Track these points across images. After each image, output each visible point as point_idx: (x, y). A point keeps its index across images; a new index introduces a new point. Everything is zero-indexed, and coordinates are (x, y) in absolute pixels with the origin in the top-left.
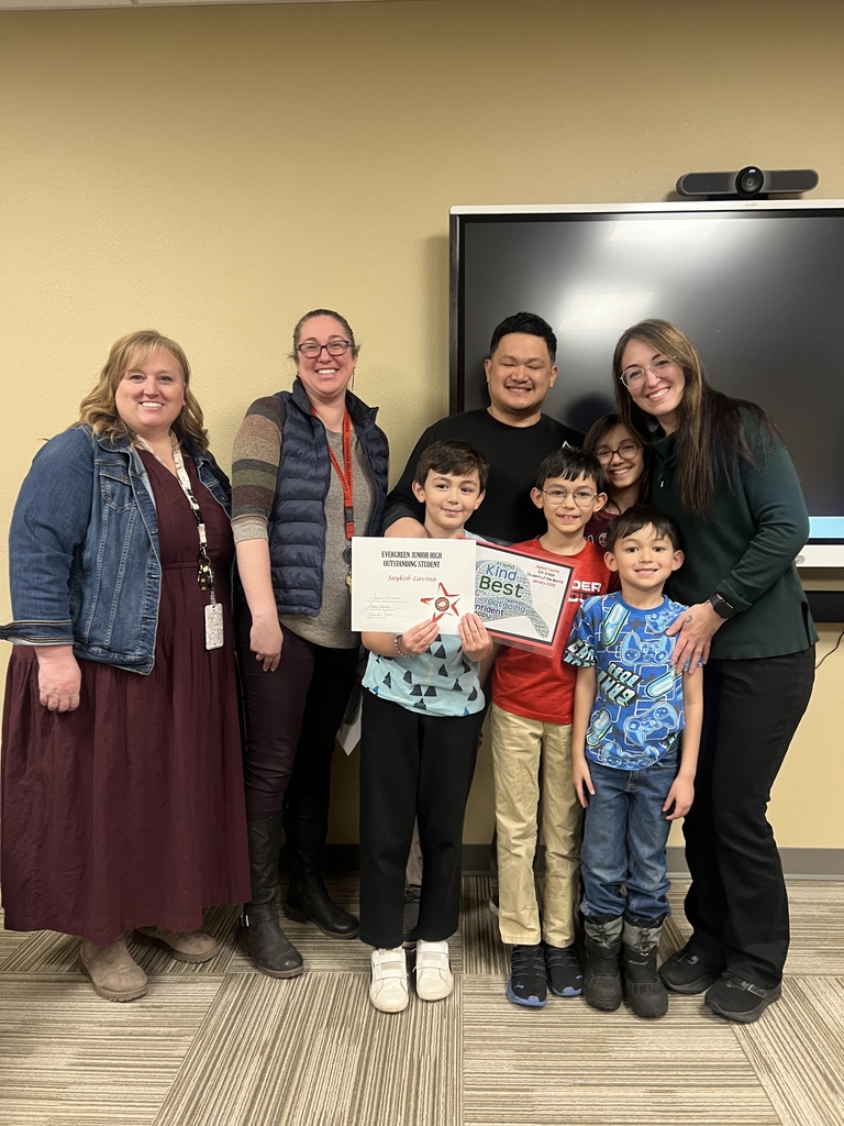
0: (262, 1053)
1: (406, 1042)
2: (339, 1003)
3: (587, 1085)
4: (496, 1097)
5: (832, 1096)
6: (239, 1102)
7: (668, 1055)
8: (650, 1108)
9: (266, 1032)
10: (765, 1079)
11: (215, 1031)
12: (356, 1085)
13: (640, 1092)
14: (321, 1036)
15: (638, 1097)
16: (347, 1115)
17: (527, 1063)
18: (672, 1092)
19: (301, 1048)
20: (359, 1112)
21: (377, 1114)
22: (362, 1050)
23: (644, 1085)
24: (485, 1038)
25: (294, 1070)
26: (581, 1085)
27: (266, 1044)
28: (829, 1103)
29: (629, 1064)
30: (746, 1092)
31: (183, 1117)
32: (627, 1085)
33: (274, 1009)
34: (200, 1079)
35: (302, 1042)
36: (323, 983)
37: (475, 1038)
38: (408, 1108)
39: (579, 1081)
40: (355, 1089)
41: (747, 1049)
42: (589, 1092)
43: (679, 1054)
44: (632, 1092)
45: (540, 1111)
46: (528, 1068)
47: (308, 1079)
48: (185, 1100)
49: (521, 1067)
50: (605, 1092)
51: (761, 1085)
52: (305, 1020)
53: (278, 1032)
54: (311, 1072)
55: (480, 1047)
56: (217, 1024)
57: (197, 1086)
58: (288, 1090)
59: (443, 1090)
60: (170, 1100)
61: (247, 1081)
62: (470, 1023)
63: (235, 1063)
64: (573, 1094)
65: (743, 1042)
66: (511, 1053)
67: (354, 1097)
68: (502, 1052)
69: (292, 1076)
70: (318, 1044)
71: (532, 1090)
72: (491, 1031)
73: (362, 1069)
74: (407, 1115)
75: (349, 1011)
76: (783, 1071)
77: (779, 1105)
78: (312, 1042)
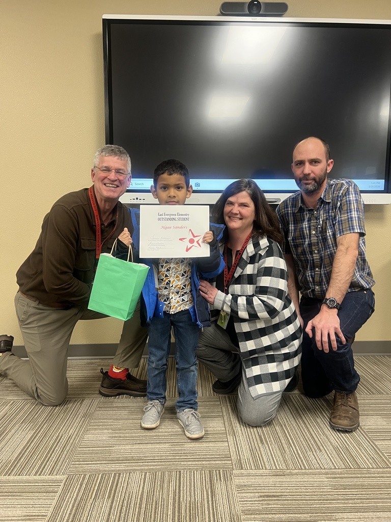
3: (141, 444)
4: (94, 450)
5: (260, 445)
8: (169, 452)
10: (230, 438)
12: (24, 447)
13: (167, 446)
14: (16, 428)
15: (165, 448)
16: (12, 462)
17: (116, 435)
18: (182, 445)
20: (20, 459)
21: (29, 460)
22: (34, 433)
23: (168, 443)
24: (100, 425)
26: (139, 444)
28: (257, 448)
29: (166, 434)
30: (220, 444)
32: (162, 443)
35: (6, 430)
37: (95, 426)
38: (46, 457)
39: (138, 442)
40: (23, 450)
42: (142, 446)
44: (162, 446)
45: (114, 456)
46: (115, 437)
49: (112, 437)
50: (149, 446)
51: (228, 441)
52: (11, 421)
55: (96, 429)
59: (68, 448)
62: (95, 419)
64: (133, 448)
66: (110, 431)
67: (20, 453)
68: (106, 431)
70: (13, 431)
71: (114, 447)
72: (105, 422)
73: (31, 441)
74: (44, 460)
75: (36, 416)
76: (240, 435)
77: (232, 449)
78: (10, 431)
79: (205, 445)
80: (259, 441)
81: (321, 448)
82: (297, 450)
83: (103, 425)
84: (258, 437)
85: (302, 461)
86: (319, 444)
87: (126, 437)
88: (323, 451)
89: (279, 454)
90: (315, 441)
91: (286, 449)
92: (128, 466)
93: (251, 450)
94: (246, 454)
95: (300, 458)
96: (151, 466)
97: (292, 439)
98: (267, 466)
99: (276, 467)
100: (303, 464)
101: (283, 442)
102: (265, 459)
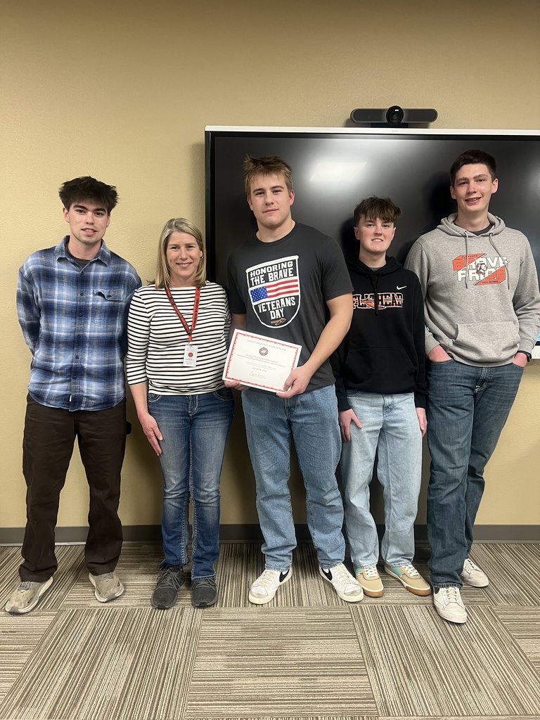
0: (73, 661)
1: (162, 652)
2: (125, 628)
3: (265, 676)
4: (210, 685)
5: (407, 681)
6: (54, 692)
7: (317, 656)
8: (299, 690)
9: (78, 647)
10: (370, 671)
11: (46, 647)
12: (127, 679)
13: (296, 680)
14: (111, 650)
15: (294, 683)
16: (118, 699)
17: (233, 663)
18: (314, 679)
19: (98, 657)
20: (126, 696)
21: (137, 697)
22: (135, 658)
23: (296, 676)
24: (210, 648)
25: (91, 671)
26: (262, 676)
27: (76, 655)
28: (404, 686)
29: (292, 662)
30: (359, 679)
31: (19, 701)
32: (289, 676)
33: (85, 633)
34: (33, 678)
35: (99, 653)
36: (119, 614)
37: (205, 648)
38: (156, 693)
39: (261, 674)
40: (126, 683)
41: (364, 651)
42: (266, 680)
43: (324, 655)
44: (291, 680)
45: (236, 693)
46: (232, 666)
47: (98, 677)
48: (22, 690)
49: (229, 666)
50: (275, 680)
51: (367, 675)
52: (103, 639)
53: (85, 647)
54: (101, 672)
55: (207, 654)
56: (48, 642)
57: (30, 682)
58: (85, 684)
59: (179, 682)
60: (12, 691)
61: (61, 678)
62: (203, 638)
63: (55, 668)
64: (256, 682)
65: (362, 647)
66: (224, 657)
67: (125, 687)
68: (219, 657)
69: (89, 675)
70: (108, 655)
71: (233, 680)
72: (215, 643)
73: (132, 670)
74: (155, 698)
75: (131, 633)
76: (382, 665)
77: (375, 687)
78: (105, 654)
79: (341, 680)
80: (405, 675)
81: (480, 685)
82: (451, 689)
83: (214, 648)
84: (403, 669)
85: (458, 704)
86: (478, 681)
87: (246, 666)
88: (483, 690)
89: (431, 695)
90: (472, 677)
91: (439, 687)
92: (255, 709)
93: (397, 688)
94: (392, 695)
95: (456, 700)
96: (281, 709)
97: (444, 673)
98: (418, 711)
99: (429, 713)
100: (460, 709)
101: (434, 677)
102: (415, 702)
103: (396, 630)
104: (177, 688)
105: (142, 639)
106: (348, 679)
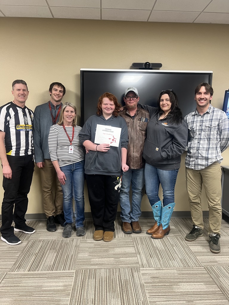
0: (35, 255)
1: (66, 252)
2: (53, 245)
4: (83, 261)
6: (30, 264)
7: (120, 252)
8: (114, 261)
9: (37, 251)
11: (25, 251)
12: (55, 260)
13: (113, 259)
18: (119, 258)
19: (44, 254)
20: (55, 264)
21: (58, 265)
22: (57, 254)
24: (83, 251)
25: (42, 258)
27: (36, 253)
28: (149, 259)
29: (112, 254)
30: (134, 258)
31: (17, 267)
33: (39, 247)
34: (22, 260)
35: (44, 253)
36: (50, 242)
38: (65, 263)
39: (101, 257)
40: (54, 261)
41: (136, 250)
42: (102, 259)
43: (123, 252)
44: (111, 259)
45: (92, 263)
47: (45, 259)
48: (18, 264)
49: (90, 255)
50: (105, 259)
52: (45, 248)
53: (39, 251)
54: (45, 258)
55: (82, 252)
56: (26, 250)
57: (21, 262)
58: (40, 262)
60: (15, 264)
61: (32, 260)
62: (81, 248)
63: (29, 257)
64: (99, 260)
65: (136, 249)
66: (88, 253)
67: (54, 262)
68: (86, 253)
69: (41, 259)
70: (48, 253)
71: (91, 259)
72: (85, 249)
73: (57, 257)
74: (64, 265)
75: (55, 247)
76: (142, 254)
77: (139, 260)
78: (46, 253)
79: (128, 258)
80: (150, 257)
81: (175, 259)
82: (165, 260)
83: (84, 251)
84: (149, 255)
85: (167, 264)
86: (174, 258)
87: (96, 255)
88: (176, 260)
89: (158, 262)
90: (172, 257)
91: (161, 260)
92: (98, 267)
93: (147, 260)
94: (145, 262)
95: (166, 263)
96: (107, 267)
97: (163, 256)
98: (153, 266)
99: (157, 267)
100: (167, 266)
101: (160, 257)
102: (152, 264)
103: (148, 244)
104: (72, 262)
105: (59, 249)
106: (130, 258)
